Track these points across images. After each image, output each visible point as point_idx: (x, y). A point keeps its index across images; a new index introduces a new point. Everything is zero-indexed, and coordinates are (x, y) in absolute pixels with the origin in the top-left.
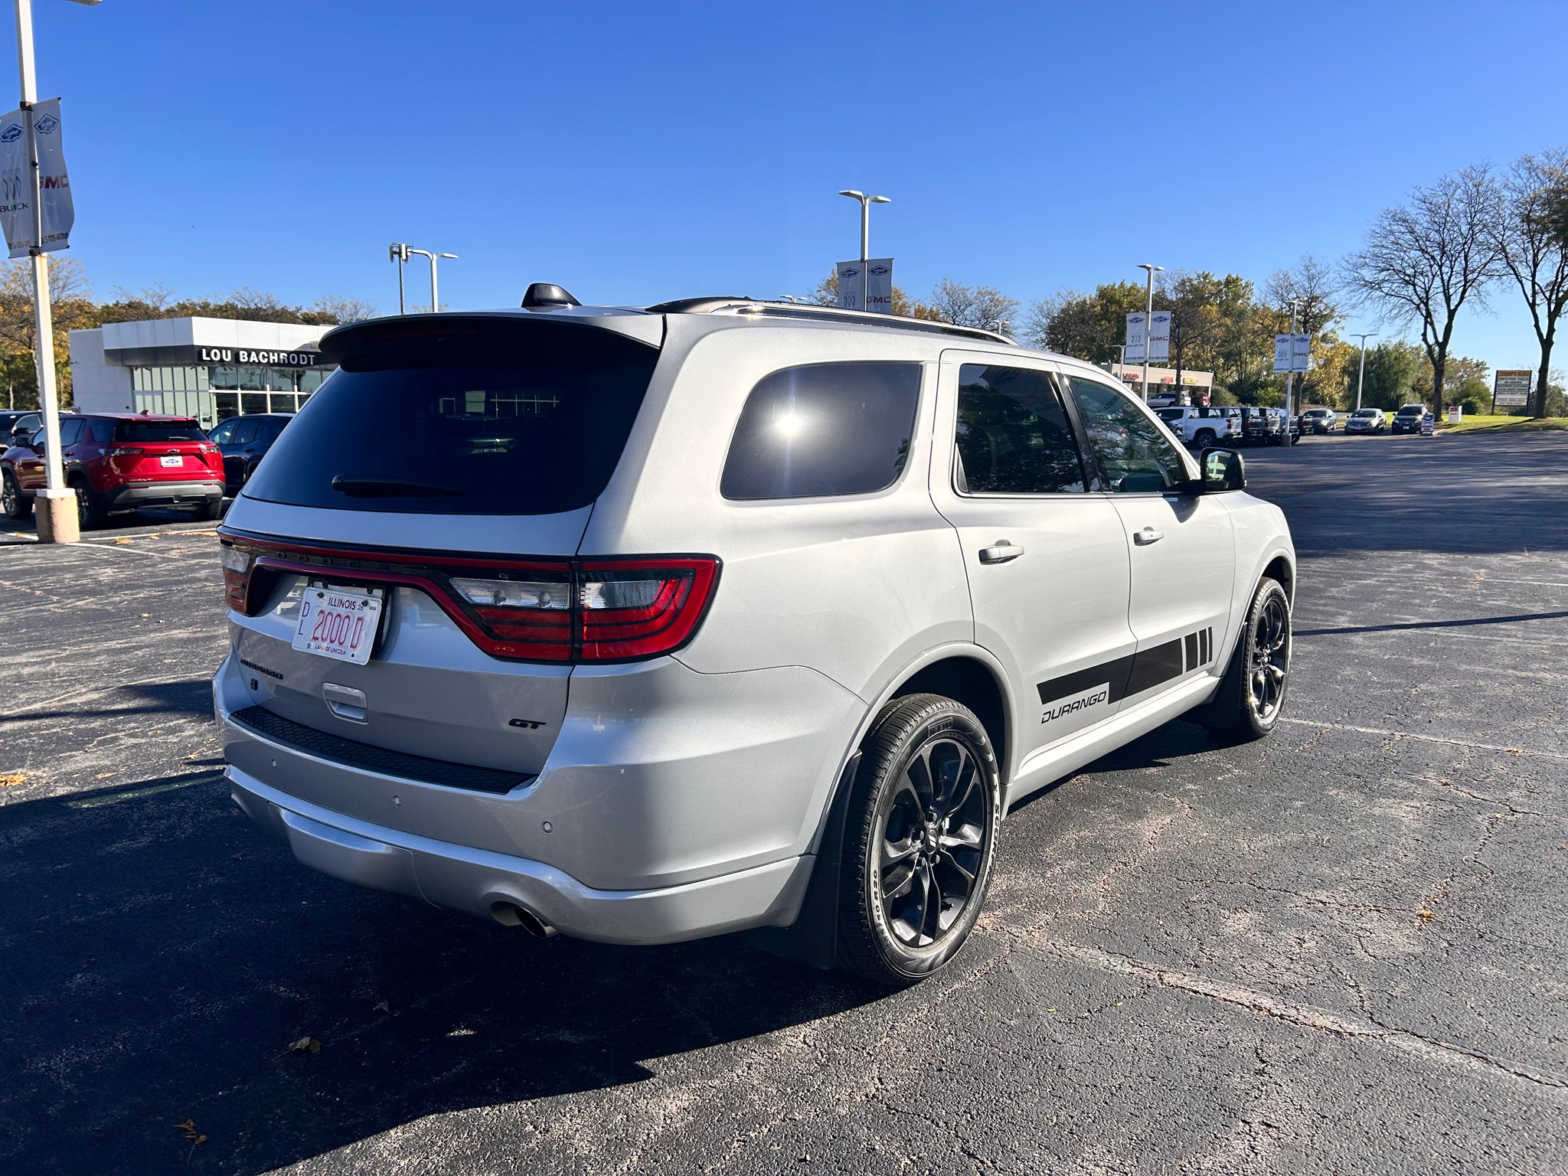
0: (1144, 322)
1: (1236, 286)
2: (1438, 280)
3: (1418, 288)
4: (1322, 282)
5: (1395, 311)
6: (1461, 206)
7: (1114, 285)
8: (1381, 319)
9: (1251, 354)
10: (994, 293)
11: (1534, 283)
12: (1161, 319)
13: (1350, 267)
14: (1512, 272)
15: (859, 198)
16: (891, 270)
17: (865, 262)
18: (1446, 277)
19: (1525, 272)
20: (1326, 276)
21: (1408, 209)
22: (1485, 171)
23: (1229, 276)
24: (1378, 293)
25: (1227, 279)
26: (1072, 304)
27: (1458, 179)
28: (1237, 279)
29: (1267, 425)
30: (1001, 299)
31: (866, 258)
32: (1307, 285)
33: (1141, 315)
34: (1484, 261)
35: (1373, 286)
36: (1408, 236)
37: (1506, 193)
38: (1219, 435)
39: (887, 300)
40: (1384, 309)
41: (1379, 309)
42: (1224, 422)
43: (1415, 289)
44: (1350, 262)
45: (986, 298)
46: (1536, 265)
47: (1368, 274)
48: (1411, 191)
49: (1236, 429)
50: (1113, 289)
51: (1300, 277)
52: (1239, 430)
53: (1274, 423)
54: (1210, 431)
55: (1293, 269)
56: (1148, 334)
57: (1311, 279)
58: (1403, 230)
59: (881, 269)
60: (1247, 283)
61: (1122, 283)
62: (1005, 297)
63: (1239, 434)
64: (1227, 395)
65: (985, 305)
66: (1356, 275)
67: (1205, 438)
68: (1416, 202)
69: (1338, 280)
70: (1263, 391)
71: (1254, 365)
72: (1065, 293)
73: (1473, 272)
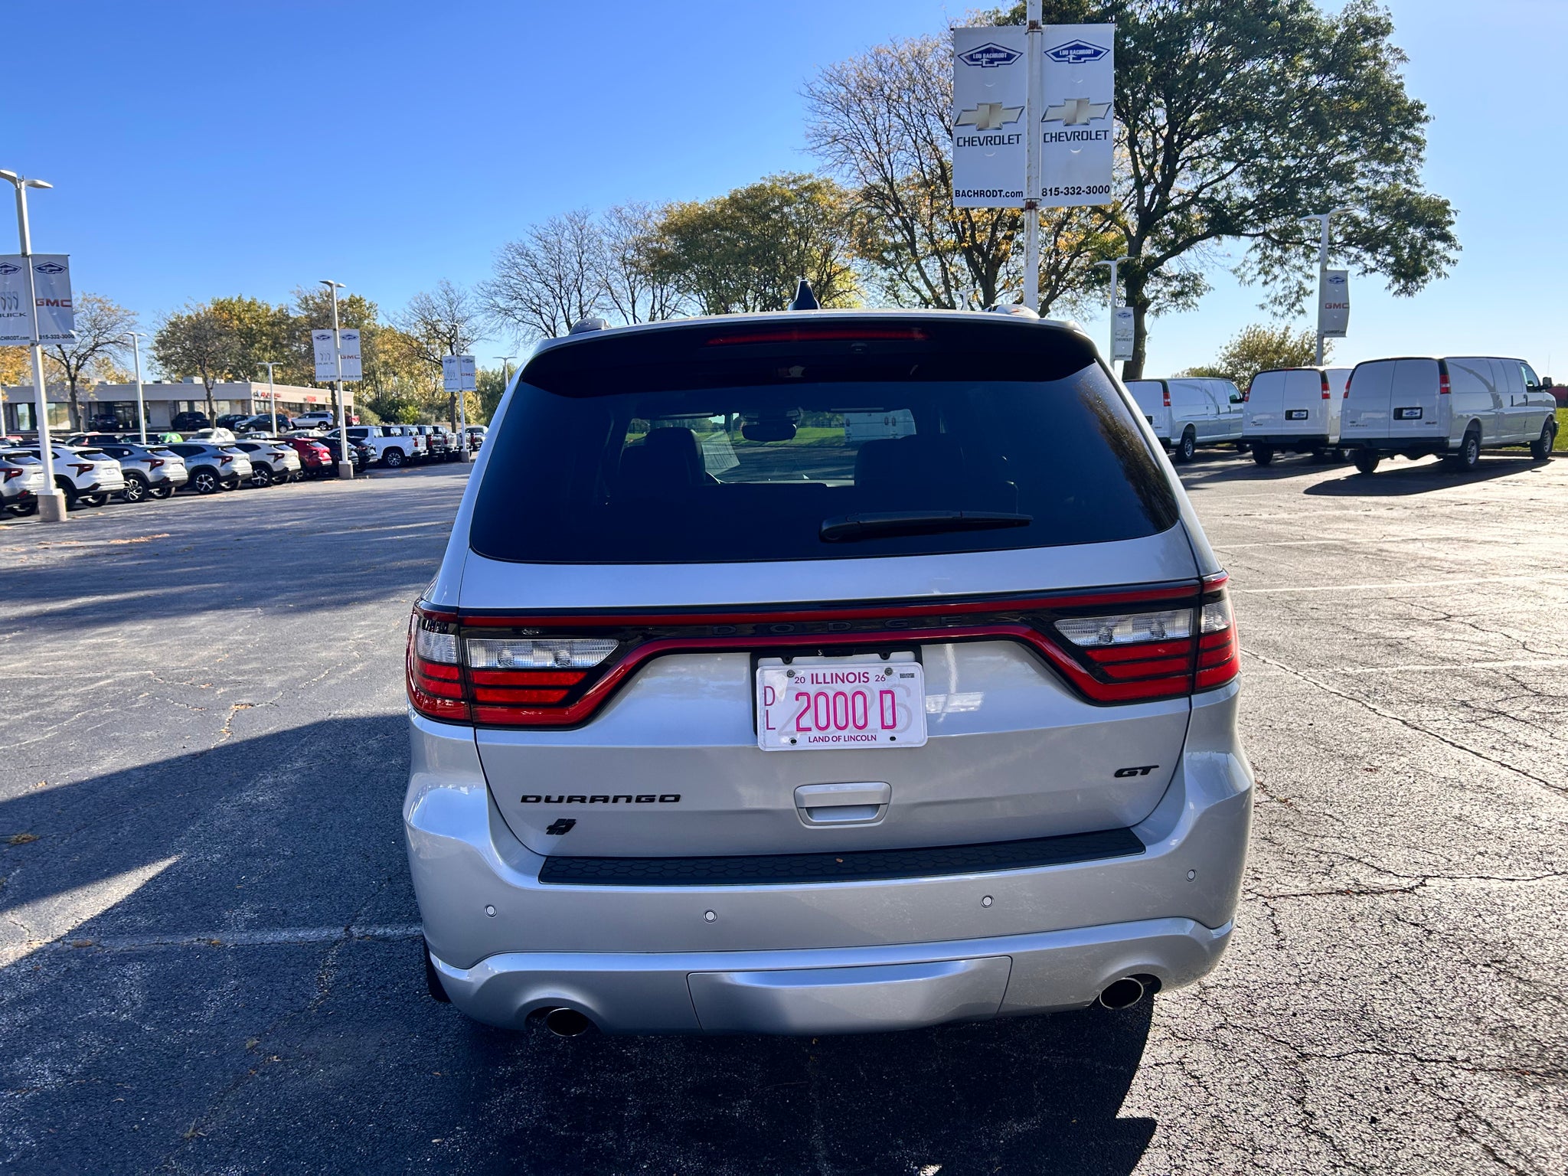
0: (332, 339)
1: (361, 306)
2: (560, 309)
3: (544, 316)
4: (461, 306)
5: (529, 337)
6: (570, 245)
7: (232, 299)
8: (517, 343)
9: (385, 374)
10: (104, 300)
11: (634, 316)
12: (350, 337)
13: (484, 294)
14: (617, 306)
15: (13, 180)
16: (67, 268)
17: (28, 257)
18: (566, 308)
19: (627, 307)
20: (465, 301)
21: (528, 245)
22: (585, 218)
23: (352, 296)
24: (512, 319)
25: (350, 300)
26: (182, 317)
27: (566, 222)
28: (361, 299)
29: (446, 442)
30: (113, 308)
31: (29, 252)
32: (448, 309)
33: (328, 332)
34: (592, 296)
35: (508, 312)
36: (530, 269)
37: (605, 238)
38: (408, 454)
39: (65, 303)
40: (519, 335)
41: (514, 334)
42: (410, 441)
43: (542, 318)
44: (485, 289)
45: (95, 306)
46: (634, 302)
47: (501, 302)
48: (529, 229)
49: (422, 448)
50: (230, 303)
51: (441, 300)
52: (425, 448)
53: (452, 441)
54: (398, 450)
55: (433, 293)
56: (337, 351)
57: (451, 304)
58: (527, 264)
59: (54, 267)
60: (370, 304)
61: (239, 298)
62: (119, 306)
63: (425, 452)
64: (369, 414)
65: (94, 314)
66: (492, 302)
67: (393, 457)
68: (534, 240)
69: (476, 305)
70: (404, 410)
71: (390, 384)
72: (194, 305)
73: (586, 305)
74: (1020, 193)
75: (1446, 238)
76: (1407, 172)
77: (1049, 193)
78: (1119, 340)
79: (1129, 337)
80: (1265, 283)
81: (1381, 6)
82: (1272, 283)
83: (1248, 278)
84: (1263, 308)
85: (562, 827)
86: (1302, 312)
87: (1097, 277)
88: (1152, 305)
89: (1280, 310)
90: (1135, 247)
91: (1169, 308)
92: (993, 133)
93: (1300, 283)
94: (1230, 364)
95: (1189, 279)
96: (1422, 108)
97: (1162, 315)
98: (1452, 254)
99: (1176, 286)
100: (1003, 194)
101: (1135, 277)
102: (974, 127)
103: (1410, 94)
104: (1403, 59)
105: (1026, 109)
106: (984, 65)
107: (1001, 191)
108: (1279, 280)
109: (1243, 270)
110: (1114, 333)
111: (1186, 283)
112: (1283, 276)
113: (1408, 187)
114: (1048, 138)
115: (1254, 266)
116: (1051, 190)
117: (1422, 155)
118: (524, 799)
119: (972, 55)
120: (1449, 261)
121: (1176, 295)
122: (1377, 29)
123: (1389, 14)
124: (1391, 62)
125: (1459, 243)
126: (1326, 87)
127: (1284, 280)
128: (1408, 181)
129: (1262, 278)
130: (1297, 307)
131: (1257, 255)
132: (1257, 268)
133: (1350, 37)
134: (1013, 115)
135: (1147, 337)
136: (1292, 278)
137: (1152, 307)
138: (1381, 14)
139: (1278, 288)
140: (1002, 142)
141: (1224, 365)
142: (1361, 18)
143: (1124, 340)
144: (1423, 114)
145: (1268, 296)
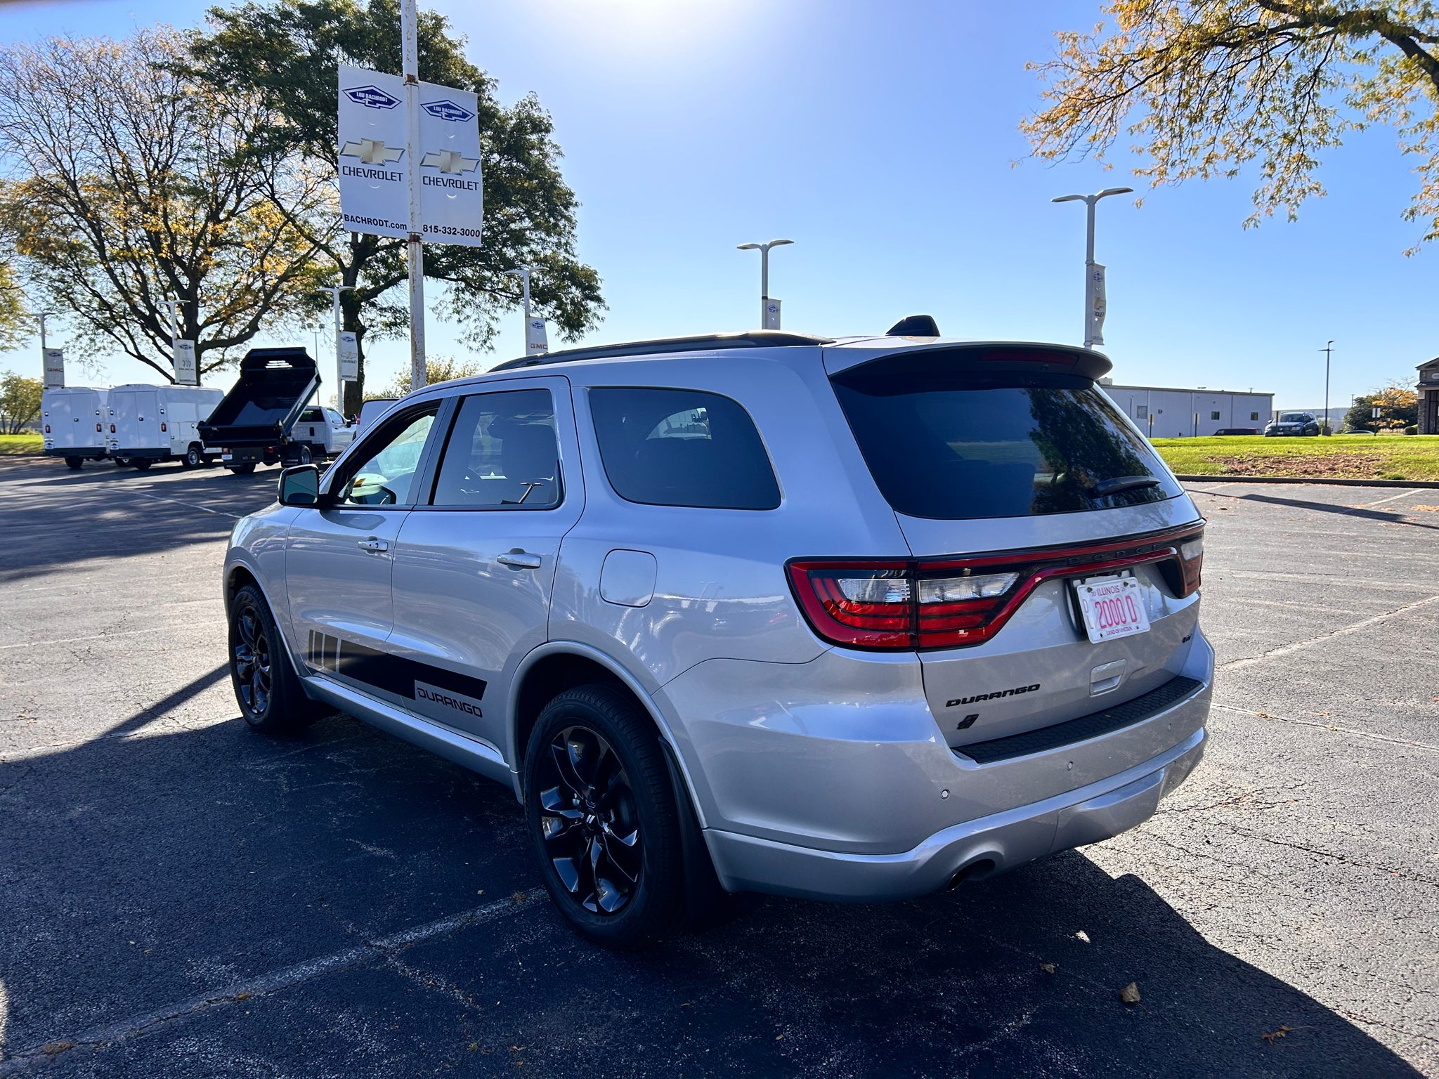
74: (404, 226)
75: (598, 299)
76: (566, 244)
77: (429, 229)
78: (345, 361)
79: (353, 360)
80: (460, 321)
81: (544, 109)
82: (466, 322)
83: (445, 315)
84: (461, 342)
85: (968, 721)
86: (492, 348)
87: (316, 302)
88: (368, 332)
89: (475, 345)
90: (350, 277)
91: (383, 336)
92: (378, 168)
93: (489, 324)
94: (404, 388)
95: (400, 311)
96: (572, 195)
97: (377, 341)
98: (601, 312)
99: (389, 317)
100: (389, 224)
101: (352, 304)
102: (359, 160)
103: (566, 182)
104: (560, 153)
105: (406, 152)
106: (367, 104)
107: (386, 221)
108: (472, 319)
109: (440, 308)
110: (340, 355)
111: (398, 315)
112: (475, 316)
113: (567, 255)
114: (427, 181)
115: (449, 305)
116: (431, 227)
117: (574, 232)
118: (949, 704)
119: (355, 93)
120: (598, 318)
121: (390, 325)
122: (540, 127)
123: (550, 117)
124: (551, 155)
125: (607, 304)
126: (503, 165)
127: (475, 320)
128: (566, 251)
129: (456, 317)
130: (488, 344)
131: (451, 296)
132: (451, 307)
133: (520, 127)
134: (395, 155)
135: (365, 360)
136: (481, 318)
137: (368, 334)
138: (544, 115)
139: (470, 326)
140: (385, 176)
141: (400, 389)
142: (529, 117)
143: (349, 362)
144: (574, 200)
145: (463, 333)
